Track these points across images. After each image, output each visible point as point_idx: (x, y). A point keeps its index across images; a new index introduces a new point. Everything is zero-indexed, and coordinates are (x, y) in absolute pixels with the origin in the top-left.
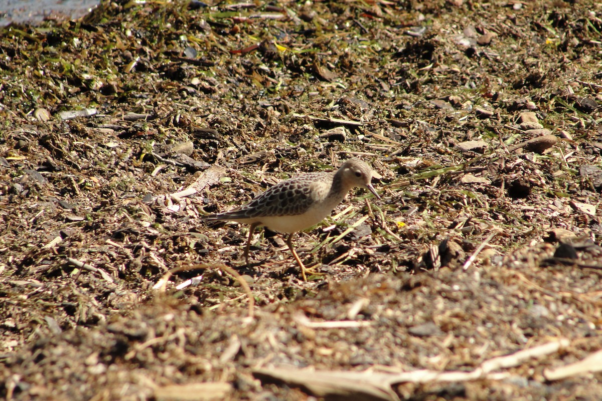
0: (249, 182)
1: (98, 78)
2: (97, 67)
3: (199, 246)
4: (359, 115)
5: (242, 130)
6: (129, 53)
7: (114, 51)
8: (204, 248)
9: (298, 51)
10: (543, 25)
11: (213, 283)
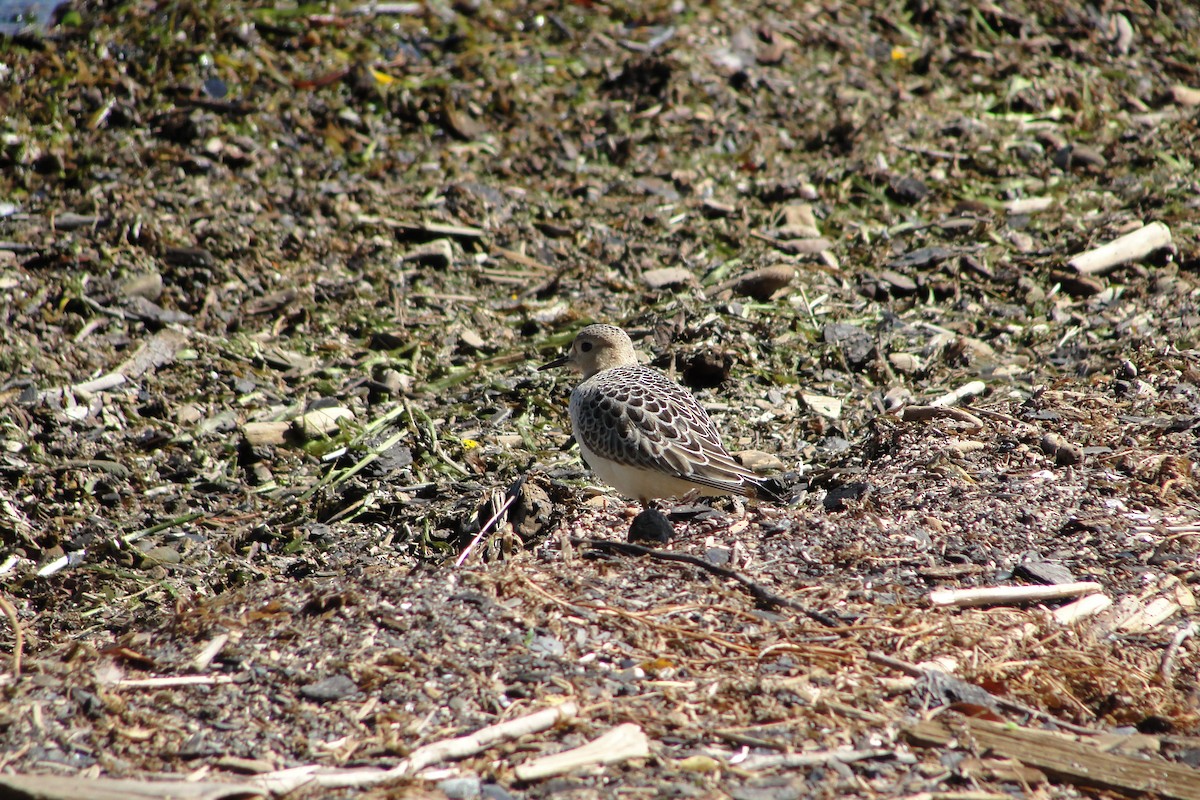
0: (231, 358)
1: (34, 141)
2: (36, 120)
3: (101, 487)
4: (481, 216)
5: (257, 249)
6: (97, 93)
7: (71, 87)
8: (112, 491)
9: (416, 82)
10: (893, 20)
11: (105, 563)
